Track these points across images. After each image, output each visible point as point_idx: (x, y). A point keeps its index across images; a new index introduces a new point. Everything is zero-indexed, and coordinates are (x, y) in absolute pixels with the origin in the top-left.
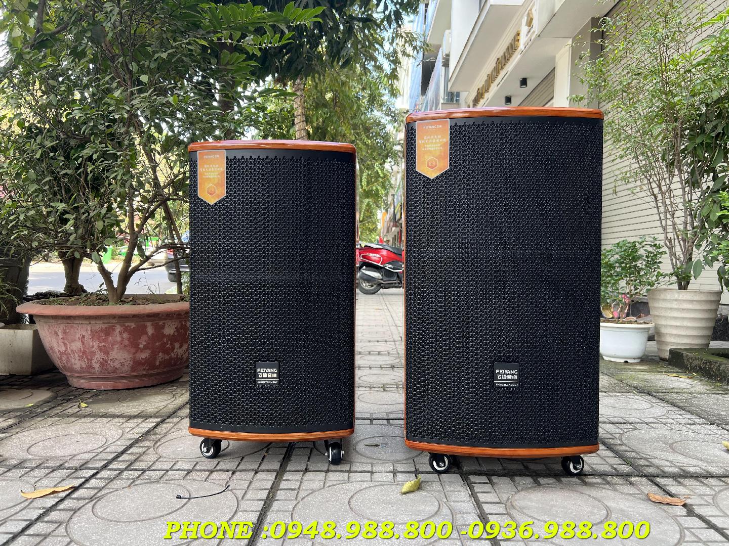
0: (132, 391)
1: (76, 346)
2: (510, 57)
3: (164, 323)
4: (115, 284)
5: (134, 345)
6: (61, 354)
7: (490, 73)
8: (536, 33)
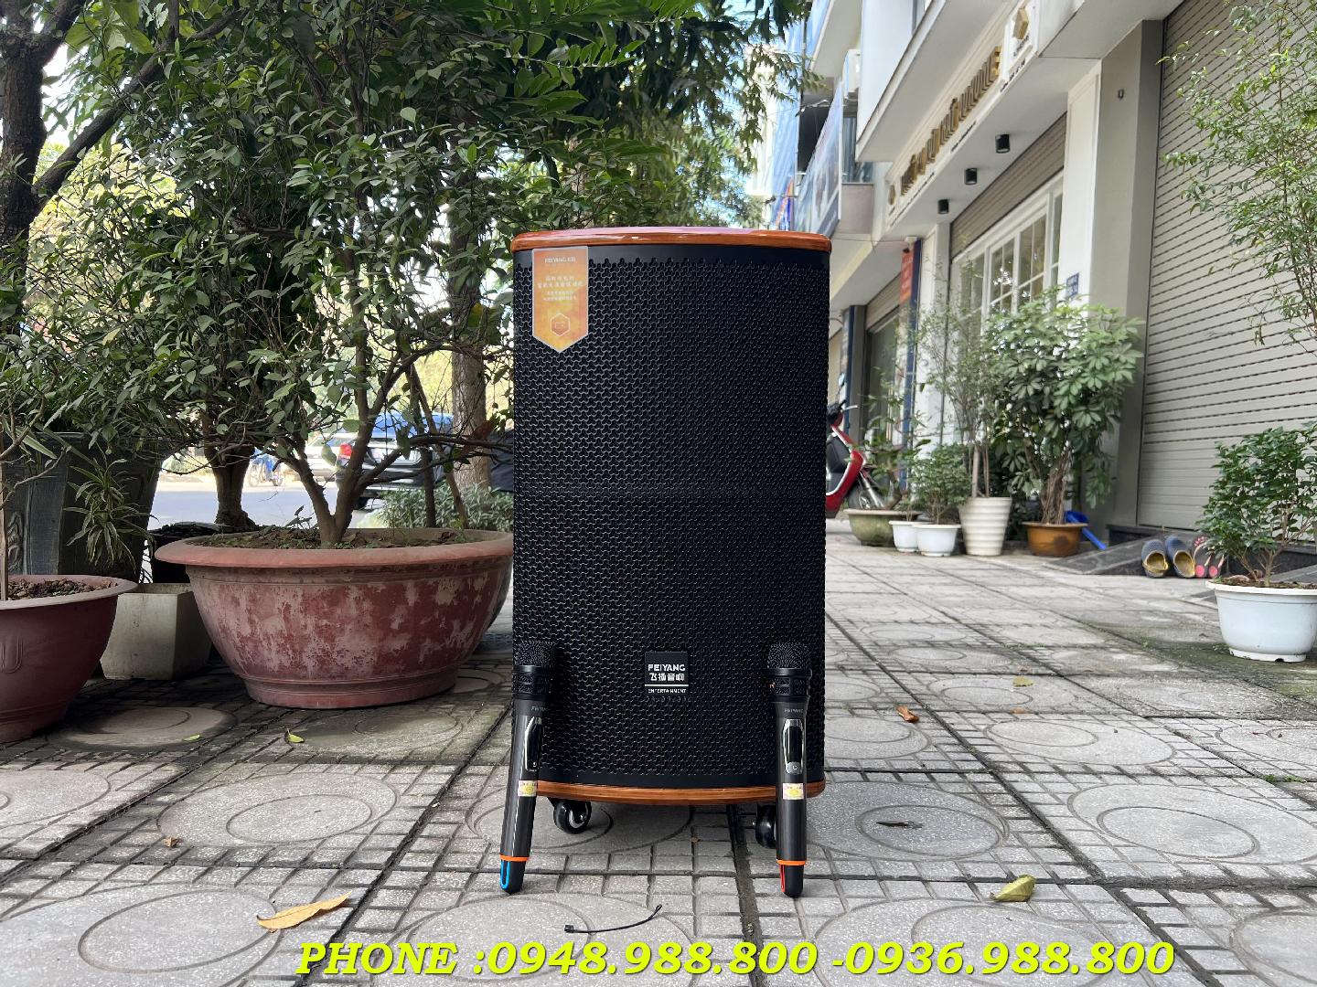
0: (373, 711)
1: (275, 625)
2: (980, 96)
3: (437, 583)
4: (332, 510)
5: (382, 623)
6: (243, 639)
7: (938, 127)
8: (1034, 50)
